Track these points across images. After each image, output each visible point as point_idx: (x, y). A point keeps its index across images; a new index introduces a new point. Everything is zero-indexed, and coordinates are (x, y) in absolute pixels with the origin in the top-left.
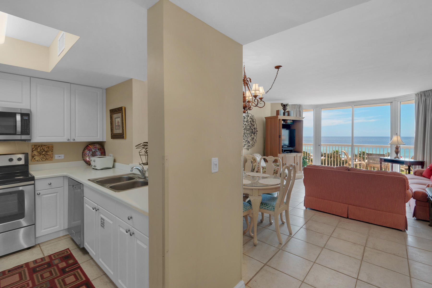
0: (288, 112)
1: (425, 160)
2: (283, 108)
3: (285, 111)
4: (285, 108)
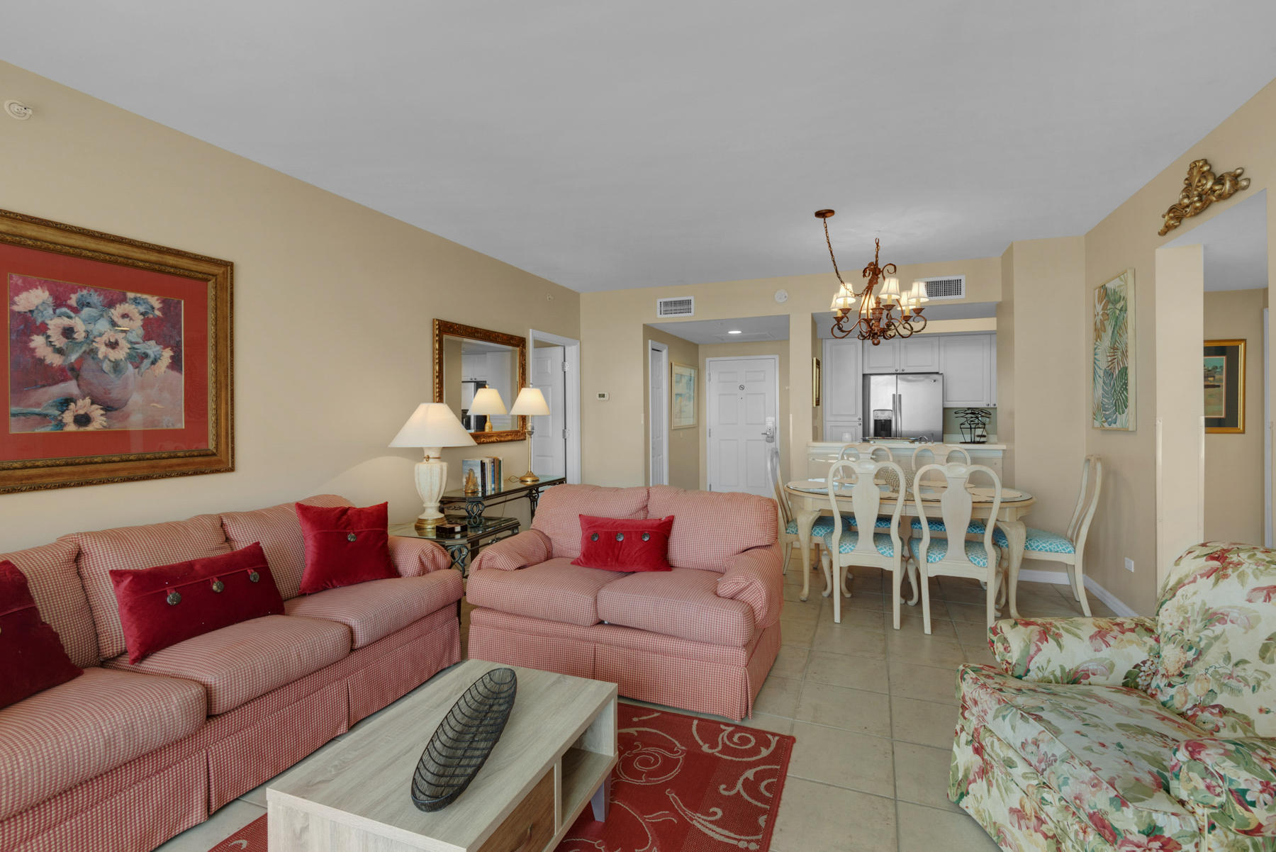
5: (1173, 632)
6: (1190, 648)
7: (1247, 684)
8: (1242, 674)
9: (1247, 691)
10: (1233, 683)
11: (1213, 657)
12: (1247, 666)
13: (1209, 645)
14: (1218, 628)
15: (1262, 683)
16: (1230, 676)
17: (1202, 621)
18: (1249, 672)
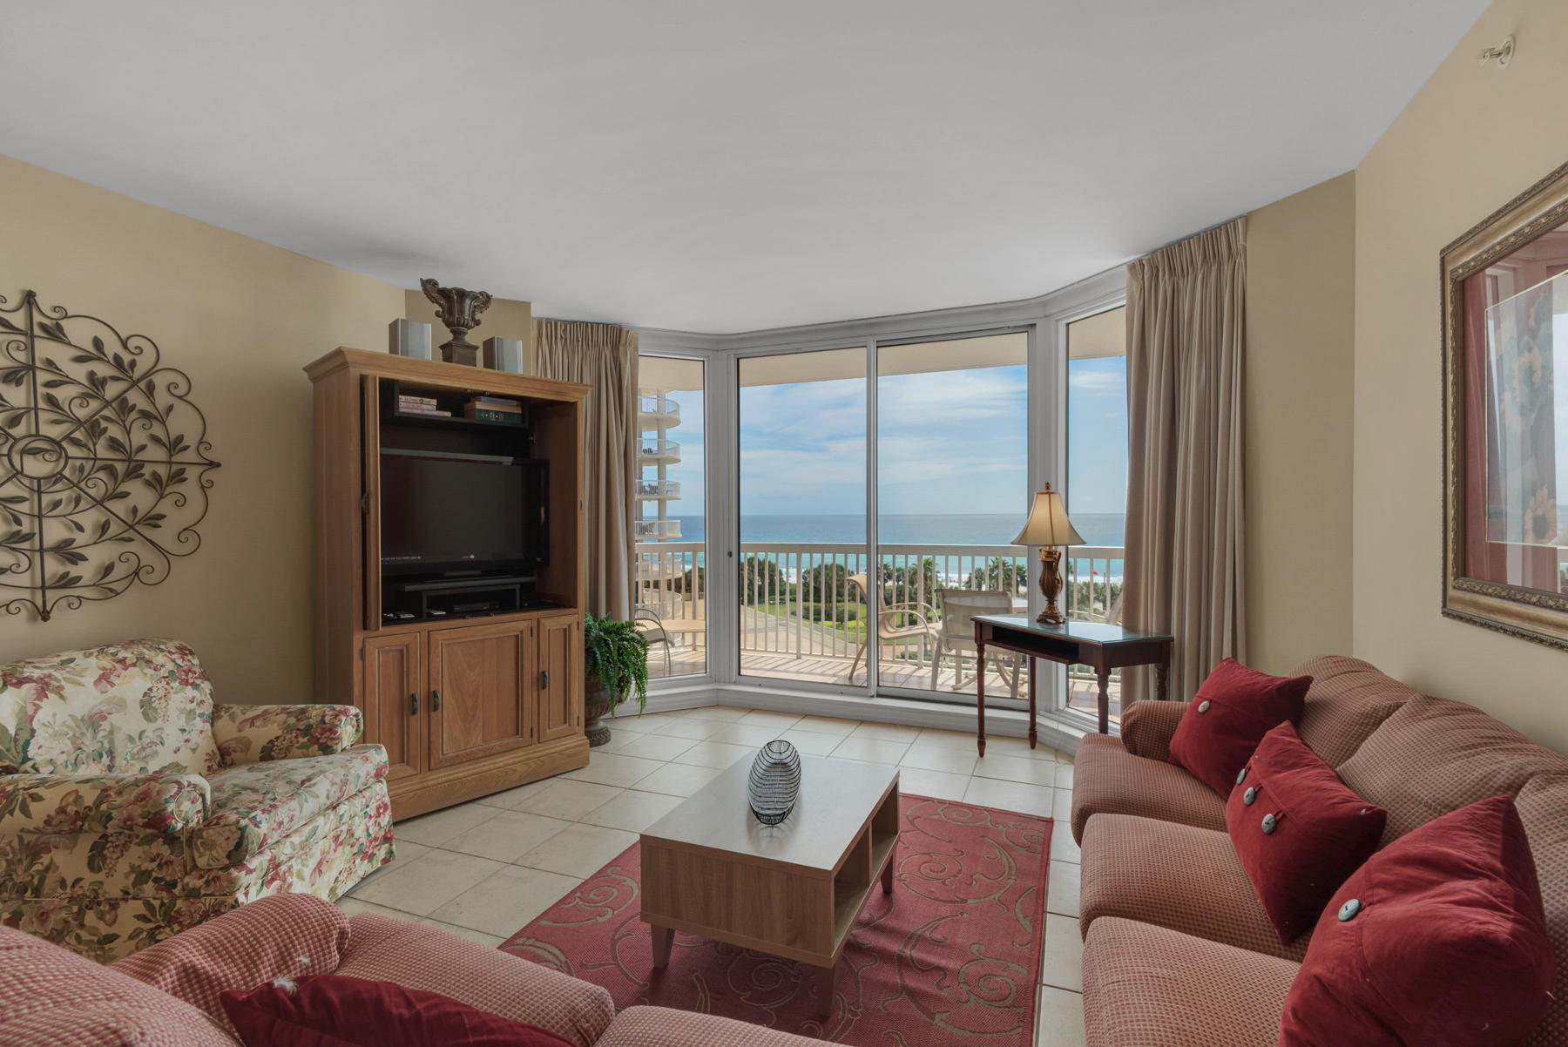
0: (489, 345)
1: (1174, 633)
2: (437, 314)
3: (458, 334)
4: (451, 313)
5: (73, 756)
6: (101, 756)
7: (156, 744)
8: (148, 741)
9: (159, 748)
10: (148, 751)
11: (122, 747)
12: (146, 734)
13: (112, 742)
14: (105, 725)
15: (163, 736)
16: (143, 749)
17: (87, 729)
18: (150, 735)
